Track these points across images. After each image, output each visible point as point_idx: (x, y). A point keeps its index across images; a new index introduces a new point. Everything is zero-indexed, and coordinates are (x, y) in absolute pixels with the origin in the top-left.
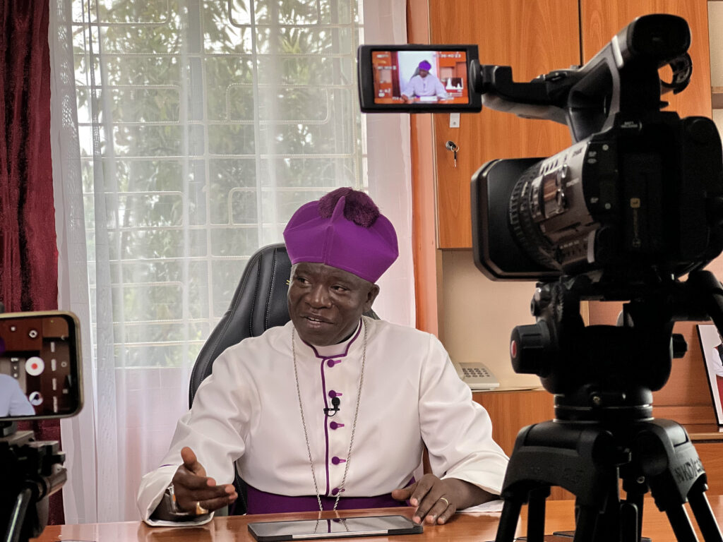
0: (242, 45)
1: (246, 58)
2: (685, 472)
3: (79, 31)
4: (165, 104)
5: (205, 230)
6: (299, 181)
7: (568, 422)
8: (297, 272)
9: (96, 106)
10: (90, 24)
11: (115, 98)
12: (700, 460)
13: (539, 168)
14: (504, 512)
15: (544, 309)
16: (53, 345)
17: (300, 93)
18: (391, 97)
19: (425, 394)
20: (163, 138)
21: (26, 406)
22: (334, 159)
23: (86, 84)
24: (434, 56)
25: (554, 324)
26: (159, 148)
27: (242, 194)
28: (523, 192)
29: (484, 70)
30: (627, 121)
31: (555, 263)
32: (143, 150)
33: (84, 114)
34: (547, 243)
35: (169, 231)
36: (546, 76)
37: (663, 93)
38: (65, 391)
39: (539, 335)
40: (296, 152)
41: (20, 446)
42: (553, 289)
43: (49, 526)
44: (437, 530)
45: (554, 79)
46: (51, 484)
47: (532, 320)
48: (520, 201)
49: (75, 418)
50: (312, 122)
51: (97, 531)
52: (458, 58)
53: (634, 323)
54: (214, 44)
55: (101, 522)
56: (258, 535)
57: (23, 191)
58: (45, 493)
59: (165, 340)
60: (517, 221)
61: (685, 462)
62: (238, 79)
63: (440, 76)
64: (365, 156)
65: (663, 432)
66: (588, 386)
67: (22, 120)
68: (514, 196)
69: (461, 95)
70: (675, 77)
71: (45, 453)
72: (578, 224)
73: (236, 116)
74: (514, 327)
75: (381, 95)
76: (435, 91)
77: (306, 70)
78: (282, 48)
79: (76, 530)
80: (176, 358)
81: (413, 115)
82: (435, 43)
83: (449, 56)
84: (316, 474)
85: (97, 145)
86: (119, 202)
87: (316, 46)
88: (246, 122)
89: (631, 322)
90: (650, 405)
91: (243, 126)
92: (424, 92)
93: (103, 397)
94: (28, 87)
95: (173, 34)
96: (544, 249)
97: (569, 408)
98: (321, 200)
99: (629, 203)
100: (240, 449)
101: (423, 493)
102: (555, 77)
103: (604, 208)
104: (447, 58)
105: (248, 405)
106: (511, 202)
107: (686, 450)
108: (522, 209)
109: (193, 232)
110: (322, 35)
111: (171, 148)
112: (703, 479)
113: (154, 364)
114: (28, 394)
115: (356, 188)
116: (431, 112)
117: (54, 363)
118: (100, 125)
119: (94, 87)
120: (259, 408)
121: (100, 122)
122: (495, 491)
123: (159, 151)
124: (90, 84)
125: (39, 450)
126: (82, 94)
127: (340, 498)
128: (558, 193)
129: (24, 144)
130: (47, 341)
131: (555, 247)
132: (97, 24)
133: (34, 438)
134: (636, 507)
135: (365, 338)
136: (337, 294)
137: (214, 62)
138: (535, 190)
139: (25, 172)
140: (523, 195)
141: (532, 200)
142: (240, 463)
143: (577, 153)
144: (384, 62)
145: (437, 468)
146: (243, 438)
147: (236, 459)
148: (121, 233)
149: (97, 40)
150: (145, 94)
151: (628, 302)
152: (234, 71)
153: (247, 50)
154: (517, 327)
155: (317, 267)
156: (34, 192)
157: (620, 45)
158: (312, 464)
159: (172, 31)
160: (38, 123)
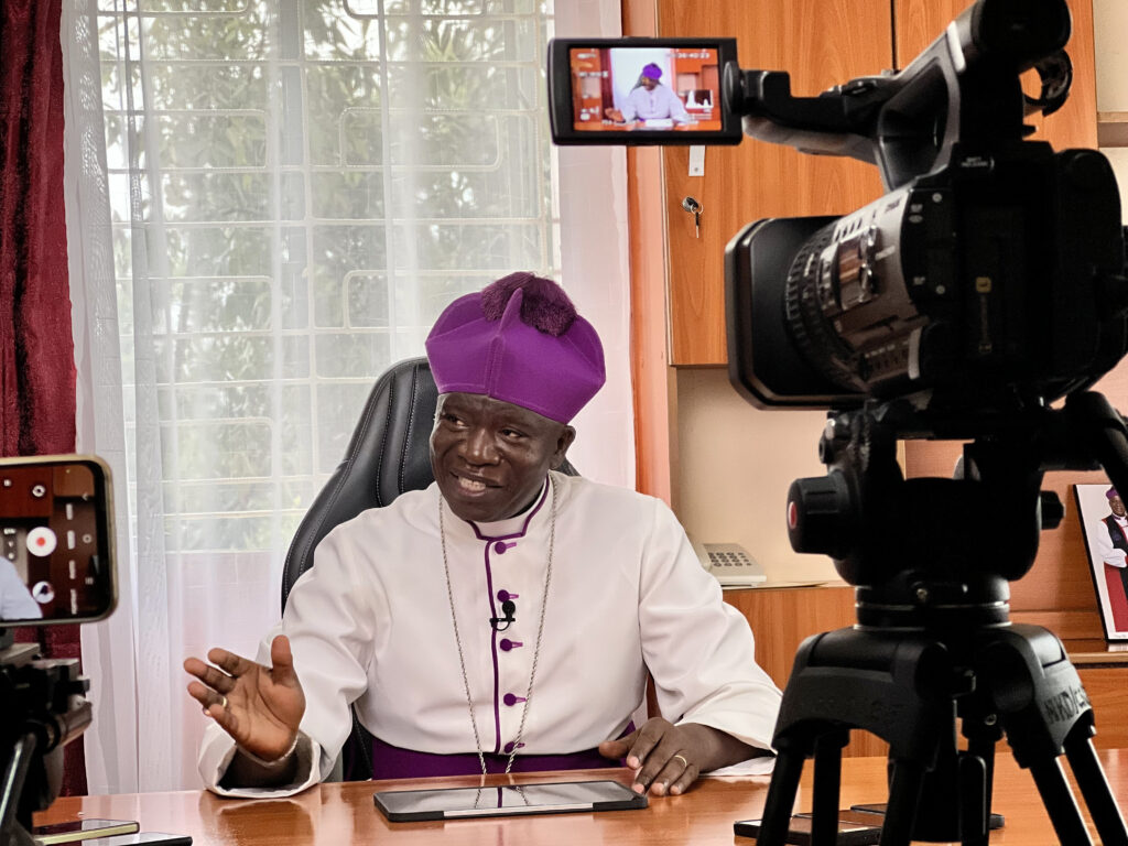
0: (364, 49)
1: (370, 68)
2: (1060, 707)
3: (109, 26)
4: (244, 142)
5: (307, 337)
6: (453, 262)
7: (878, 629)
8: (445, 407)
9: (135, 143)
10: (126, 14)
11: (166, 131)
12: (1083, 687)
13: (832, 232)
14: (775, 774)
15: (841, 452)
16: (69, 508)
17: (454, 124)
18: (599, 121)
19: (650, 593)
20: (241, 193)
21: (26, 603)
22: (506, 226)
23: (118, 108)
24: (668, 55)
25: (855, 477)
26: (232, 211)
27: (364, 281)
28: (807, 270)
29: (747, 78)
30: (972, 156)
31: (857, 381)
32: (208, 213)
33: (116, 155)
34: (845, 349)
35: (250, 339)
36: (843, 87)
37: (1027, 114)
38: (89, 581)
39: (833, 492)
40: (448, 215)
41: (18, 665)
42: (855, 421)
43: (62, 799)
44: (669, 804)
45: (855, 92)
46: (67, 727)
47: (820, 470)
48: (801, 283)
49: (103, 624)
50: (473, 168)
51: (138, 805)
52: (705, 59)
53: (981, 474)
54: (320, 46)
55: (143, 791)
56: (390, 811)
57: (21, 275)
58: (57, 741)
59: (243, 509)
60: (798, 315)
61: (1059, 692)
62: (357, 102)
63: (676, 88)
64: (556, 221)
65: (1027, 644)
66: (907, 572)
67: (19, 164)
68: (794, 275)
69: (709, 116)
70: (1045, 90)
71: (58, 678)
72: (894, 318)
73: (355, 159)
74: (793, 480)
75: (585, 117)
76: (669, 111)
77: (463, 90)
78: (426, 53)
79: (106, 803)
80: (261, 539)
81: (631, 148)
82: (666, 36)
83: (691, 55)
84: (477, 719)
85: (137, 205)
86: (172, 296)
87: (479, 49)
88: (368, 168)
89: (976, 473)
90: (1006, 602)
91: (364, 174)
92: (652, 112)
93: (148, 598)
94: (29, 113)
95: (256, 31)
96: (840, 359)
97: (879, 606)
98: (484, 292)
99: (974, 285)
100: (360, 683)
101: (648, 747)
102: (857, 88)
103: (935, 293)
104: (688, 58)
105: (370, 615)
106: (788, 286)
107: (1062, 672)
108: (805, 295)
109: (288, 340)
110: (489, 33)
111: (253, 209)
112: (1088, 718)
113: (227, 547)
114: (31, 586)
115: (540, 273)
116: (660, 144)
117: (71, 536)
118: (142, 171)
119: (131, 113)
120: (387, 619)
121: (141, 166)
122: (760, 743)
123: (235, 214)
124: (125, 108)
125: (49, 673)
126: (113, 125)
127: (515, 757)
128: (862, 270)
129: (23, 201)
130: (60, 502)
131: (858, 354)
132: (137, 13)
133: (39, 655)
134: (982, 761)
135: (554, 507)
136: (507, 442)
137: (320, 76)
138: (826, 266)
139: (25, 246)
140: (806, 273)
141: (821, 281)
142: (360, 705)
143: (892, 206)
144: (589, 65)
145: (668, 709)
146: (363, 666)
147: (354, 699)
148: (174, 343)
149: (137, 41)
150: (211, 126)
151: (971, 441)
152: (351, 91)
153: (372, 57)
154: (798, 480)
155: (477, 401)
156: (38, 278)
157: (960, 35)
158: (471, 705)
159: (253, 26)
160: (44, 169)
